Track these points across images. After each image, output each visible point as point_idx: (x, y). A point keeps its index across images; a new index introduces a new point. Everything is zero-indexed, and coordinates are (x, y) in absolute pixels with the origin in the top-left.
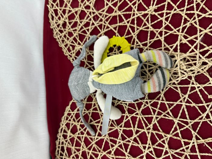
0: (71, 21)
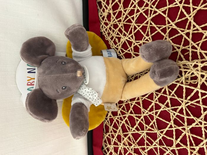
0: (115, 12)
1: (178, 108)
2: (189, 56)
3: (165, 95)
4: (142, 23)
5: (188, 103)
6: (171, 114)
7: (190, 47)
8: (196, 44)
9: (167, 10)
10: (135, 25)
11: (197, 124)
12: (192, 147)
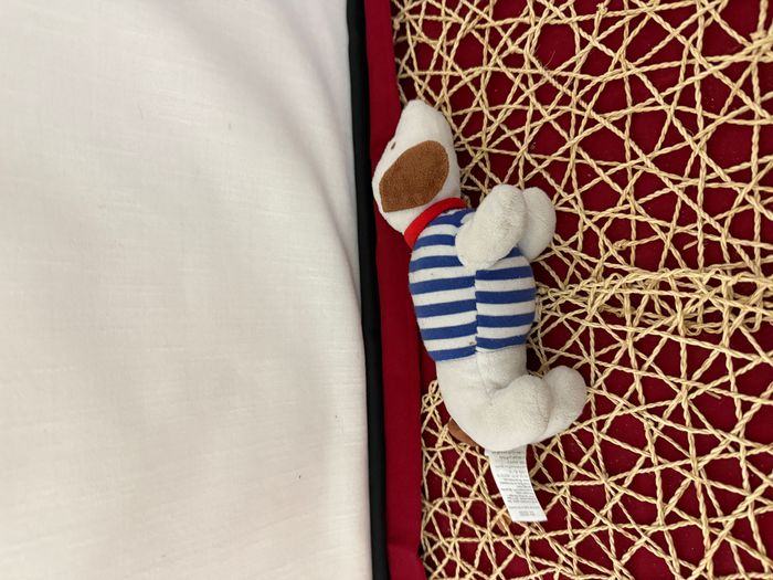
0: (461, 113)
1: (666, 407)
2: (697, 254)
3: (625, 369)
4: (550, 155)
5: (694, 389)
6: (646, 424)
7: (700, 228)
8: (717, 221)
9: (629, 119)
10: (529, 157)
11: (726, 451)
12: (714, 521)
